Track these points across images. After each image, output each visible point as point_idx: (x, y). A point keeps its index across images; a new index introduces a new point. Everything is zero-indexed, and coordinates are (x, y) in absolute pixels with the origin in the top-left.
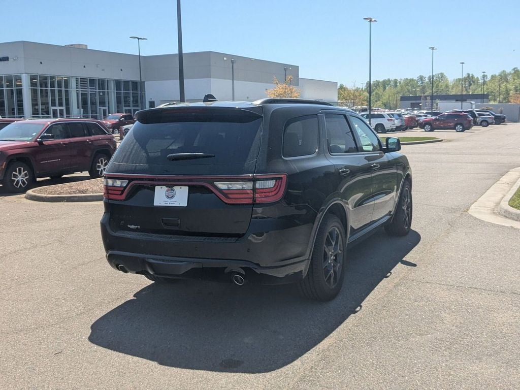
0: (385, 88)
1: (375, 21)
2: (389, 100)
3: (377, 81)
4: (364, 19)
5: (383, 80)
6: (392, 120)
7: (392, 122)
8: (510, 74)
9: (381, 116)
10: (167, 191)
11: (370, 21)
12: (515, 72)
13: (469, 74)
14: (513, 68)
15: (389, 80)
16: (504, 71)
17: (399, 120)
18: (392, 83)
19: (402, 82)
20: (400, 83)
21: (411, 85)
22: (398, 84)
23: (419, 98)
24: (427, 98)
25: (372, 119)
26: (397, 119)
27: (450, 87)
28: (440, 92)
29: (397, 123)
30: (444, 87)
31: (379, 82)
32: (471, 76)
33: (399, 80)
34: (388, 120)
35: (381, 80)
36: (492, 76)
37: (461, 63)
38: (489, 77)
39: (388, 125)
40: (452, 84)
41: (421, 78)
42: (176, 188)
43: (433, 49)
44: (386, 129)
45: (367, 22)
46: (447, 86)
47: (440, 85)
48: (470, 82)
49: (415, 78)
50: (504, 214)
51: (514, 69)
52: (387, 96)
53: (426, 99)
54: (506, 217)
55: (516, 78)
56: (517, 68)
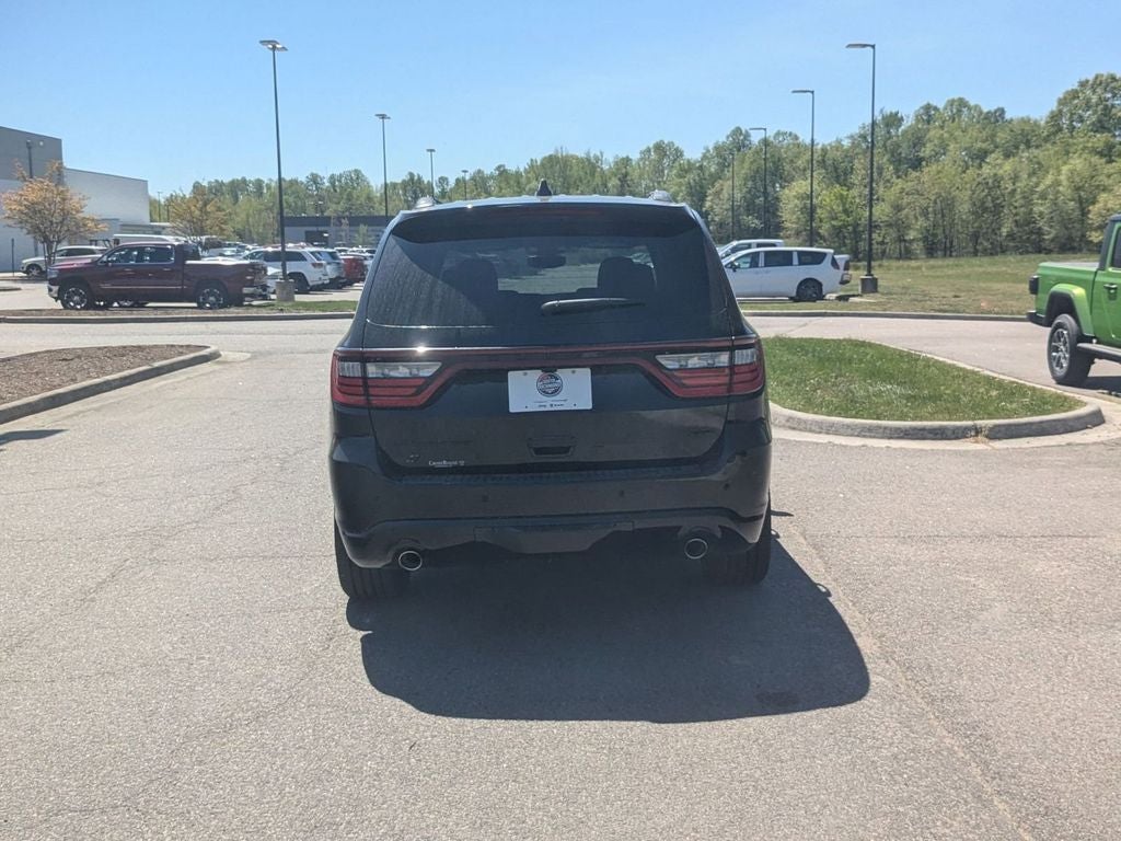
0: (236, 199)
1: (284, 48)
2: (248, 224)
3: (217, 181)
4: (262, 42)
5: (230, 179)
6: (321, 265)
7: (322, 269)
8: (492, 177)
9: (299, 257)
10: (541, 380)
11: (274, 48)
12: (501, 174)
13: (411, 175)
14: (497, 165)
15: (244, 180)
16: (479, 171)
17: (333, 266)
18: (251, 188)
19: (273, 184)
20: (269, 187)
21: (293, 193)
22: (265, 191)
23: (326, 221)
24: (343, 221)
25: (288, 263)
26: (329, 263)
27: (375, 200)
28: (357, 209)
29: (331, 272)
30: (362, 199)
31: (222, 184)
32: (416, 178)
33: (266, 181)
34: (314, 265)
35: (227, 180)
36: (458, 180)
37: (428, 150)
38: (452, 183)
39: (313, 276)
40: (378, 195)
41: (314, 179)
42: (560, 373)
43: (383, 117)
44: (311, 284)
45: (266, 50)
46: (369, 198)
47: (355, 196)
48: (415, 192)
49: (302, 179)
50: (788, 424)
51: (499, 167)
52: (243, 216)
53: (341, 224)
54: (794, 429)
55: (503, 185)
56: (503, 166)
